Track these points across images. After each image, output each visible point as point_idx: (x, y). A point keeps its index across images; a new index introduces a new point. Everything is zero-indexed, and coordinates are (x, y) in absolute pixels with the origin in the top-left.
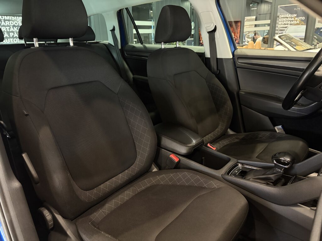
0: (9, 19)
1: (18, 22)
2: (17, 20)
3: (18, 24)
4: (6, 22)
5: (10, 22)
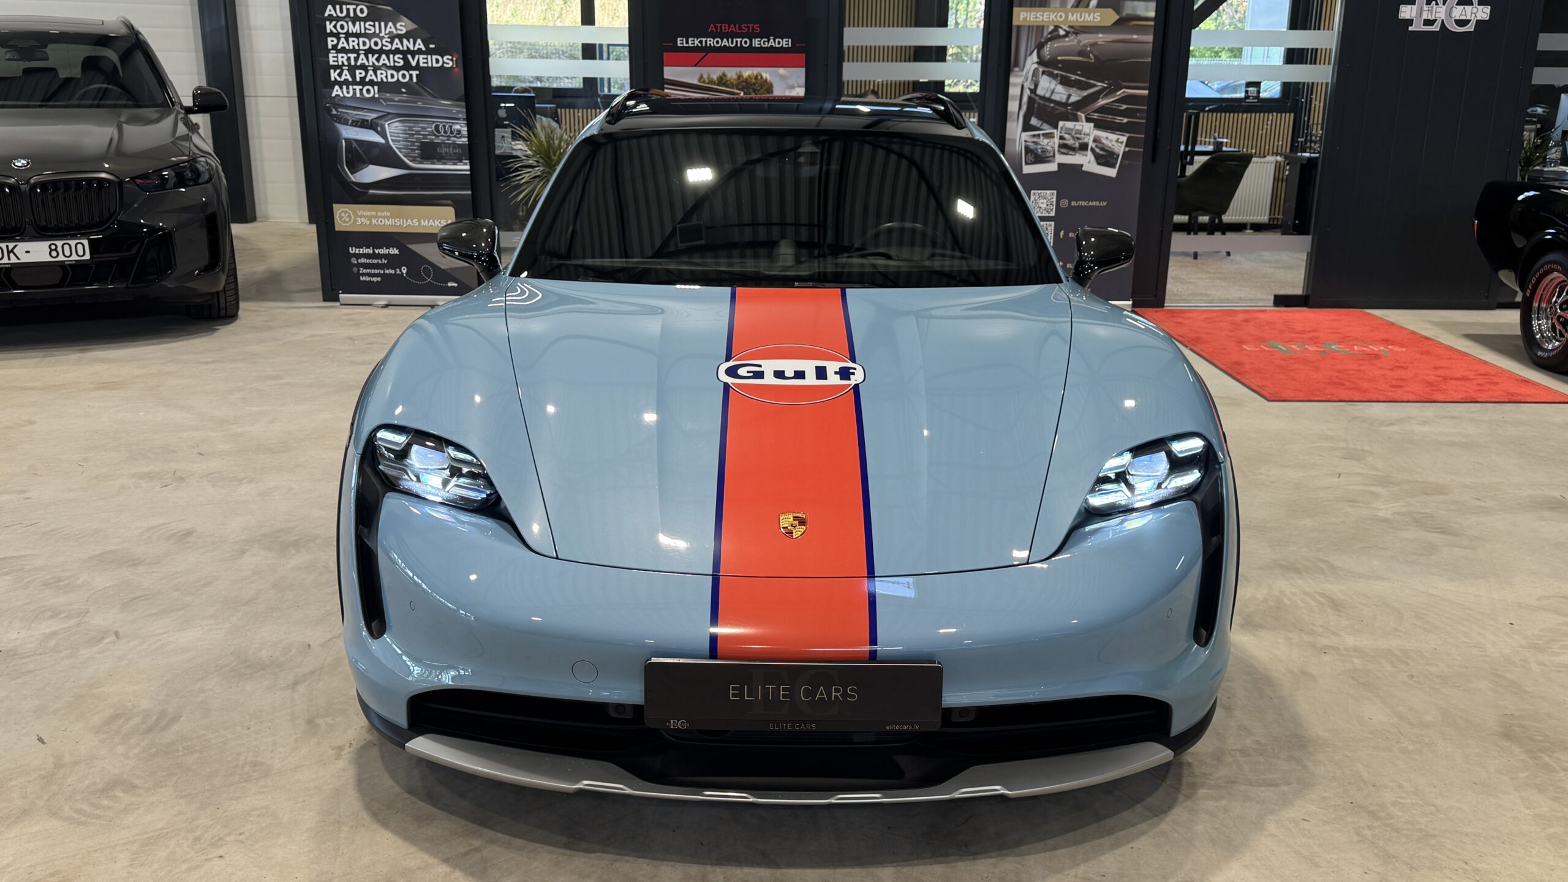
0: (358, 32)
1: (382, 38)
2: (381, 35)
3: (383, 45)
4: (351, 39)
5: (361, 40)
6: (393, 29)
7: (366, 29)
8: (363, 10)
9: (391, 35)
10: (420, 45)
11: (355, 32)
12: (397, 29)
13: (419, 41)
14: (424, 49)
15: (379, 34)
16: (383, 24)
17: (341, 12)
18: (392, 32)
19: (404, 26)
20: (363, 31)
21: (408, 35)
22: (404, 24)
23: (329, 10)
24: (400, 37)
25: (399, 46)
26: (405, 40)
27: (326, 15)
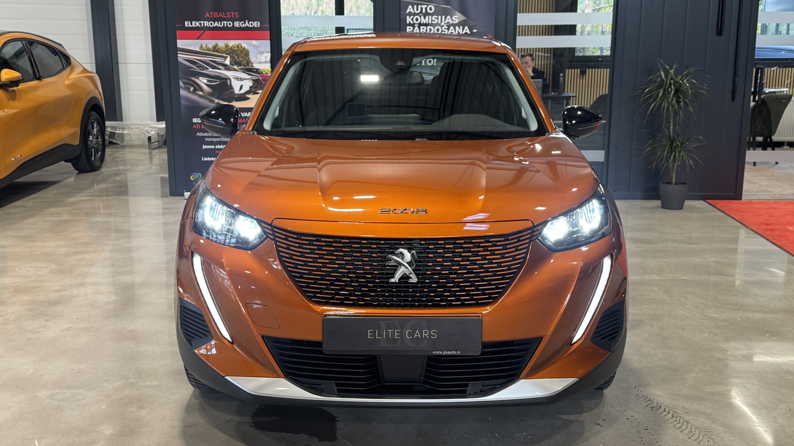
0: (427, 22)
1: (442, 26)
2: (442, 24)
3: (442, 31)
4: (422, 27)
5: (429, 27)
6: (450, 21)
7: (432, 20)
8: (431, 8)
9: (449, 24)
10: (467, 30)
11: (425, 23)
12: (452, 20)
13: (466, 28)
14: (469, 33)
15: (440, 24)
16: (443, 17)
17: (417, 10)
18: (449, 22)
19: (458, 18)
20: (430, 22)
21: (459, 24)
22: (457, 17)
23: (410, 9)
24: (454, 25)
25: (453, 31)
26: (457, 28)
27: (407, 12)
